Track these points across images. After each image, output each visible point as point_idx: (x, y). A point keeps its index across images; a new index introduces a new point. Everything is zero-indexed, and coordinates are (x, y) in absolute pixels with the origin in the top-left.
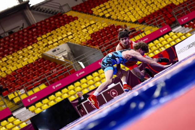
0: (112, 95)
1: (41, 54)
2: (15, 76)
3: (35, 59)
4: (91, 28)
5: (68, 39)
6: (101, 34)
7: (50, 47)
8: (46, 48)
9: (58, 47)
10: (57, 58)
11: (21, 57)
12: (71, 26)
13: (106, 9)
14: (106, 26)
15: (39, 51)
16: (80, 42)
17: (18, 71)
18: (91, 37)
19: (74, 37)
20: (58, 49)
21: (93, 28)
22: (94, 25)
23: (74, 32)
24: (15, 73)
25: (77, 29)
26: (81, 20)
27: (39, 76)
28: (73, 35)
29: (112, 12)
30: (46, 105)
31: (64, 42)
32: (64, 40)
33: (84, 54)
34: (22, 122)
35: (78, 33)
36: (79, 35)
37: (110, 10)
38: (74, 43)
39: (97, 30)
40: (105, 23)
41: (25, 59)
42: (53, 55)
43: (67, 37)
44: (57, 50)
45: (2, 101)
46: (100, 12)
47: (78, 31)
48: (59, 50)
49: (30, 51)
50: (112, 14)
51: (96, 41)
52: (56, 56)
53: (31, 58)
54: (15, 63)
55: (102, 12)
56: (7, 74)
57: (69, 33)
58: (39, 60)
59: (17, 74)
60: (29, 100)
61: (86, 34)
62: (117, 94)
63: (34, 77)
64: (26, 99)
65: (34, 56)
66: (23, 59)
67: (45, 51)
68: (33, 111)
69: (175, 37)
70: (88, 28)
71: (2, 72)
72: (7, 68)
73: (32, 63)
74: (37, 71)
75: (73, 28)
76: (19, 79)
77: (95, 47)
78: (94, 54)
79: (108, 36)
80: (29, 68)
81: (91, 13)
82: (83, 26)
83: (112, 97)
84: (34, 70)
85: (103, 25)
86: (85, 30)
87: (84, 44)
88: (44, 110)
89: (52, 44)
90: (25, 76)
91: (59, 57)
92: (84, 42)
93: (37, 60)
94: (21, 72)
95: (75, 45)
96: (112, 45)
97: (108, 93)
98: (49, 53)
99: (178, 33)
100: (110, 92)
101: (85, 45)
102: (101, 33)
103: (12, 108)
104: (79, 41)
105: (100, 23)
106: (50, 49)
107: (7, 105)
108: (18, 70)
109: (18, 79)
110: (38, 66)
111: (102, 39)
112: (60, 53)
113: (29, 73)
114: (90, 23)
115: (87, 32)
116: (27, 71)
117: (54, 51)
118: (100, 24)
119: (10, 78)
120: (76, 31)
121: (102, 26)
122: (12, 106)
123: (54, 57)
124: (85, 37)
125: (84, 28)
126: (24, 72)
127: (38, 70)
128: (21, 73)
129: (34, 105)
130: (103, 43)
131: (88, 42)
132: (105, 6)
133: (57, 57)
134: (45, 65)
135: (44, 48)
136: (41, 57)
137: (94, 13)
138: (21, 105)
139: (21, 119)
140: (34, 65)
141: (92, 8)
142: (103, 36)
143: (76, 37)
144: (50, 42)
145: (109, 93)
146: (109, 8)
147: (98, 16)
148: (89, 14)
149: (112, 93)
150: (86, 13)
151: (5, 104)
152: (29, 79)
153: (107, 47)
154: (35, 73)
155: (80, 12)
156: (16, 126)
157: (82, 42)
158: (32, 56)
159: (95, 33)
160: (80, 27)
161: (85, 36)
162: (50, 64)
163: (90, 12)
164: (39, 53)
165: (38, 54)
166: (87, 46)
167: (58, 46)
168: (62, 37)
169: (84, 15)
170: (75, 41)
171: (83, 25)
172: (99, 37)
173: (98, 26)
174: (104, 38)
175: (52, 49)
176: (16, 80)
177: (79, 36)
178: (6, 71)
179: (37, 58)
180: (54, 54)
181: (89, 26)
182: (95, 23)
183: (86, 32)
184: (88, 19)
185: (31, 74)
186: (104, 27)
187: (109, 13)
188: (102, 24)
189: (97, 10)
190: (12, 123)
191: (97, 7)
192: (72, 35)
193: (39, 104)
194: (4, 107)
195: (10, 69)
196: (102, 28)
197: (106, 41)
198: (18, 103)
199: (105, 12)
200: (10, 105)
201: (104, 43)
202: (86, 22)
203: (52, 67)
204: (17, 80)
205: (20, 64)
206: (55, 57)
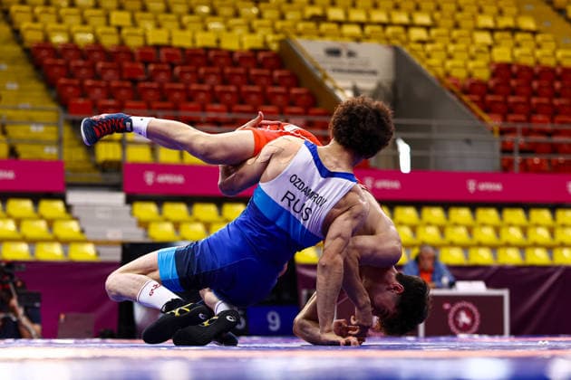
0: (456, 323)
1: (281, 37)
2: (146, 63)
3: (251, 42)
4: (511, 43)
5: (403, 37)
6: (535, 84)
7: (327, 30)
8: (311, 25)
9: (353, 46)
10: (329, 84)
11: (205, 9)
15: (279, 24)
16: (441, 71)
17: (167, 55)
18: (494, 75)
19: (431, 41)
20: (351, 54)
21: (518, 45)
22: (528, 36)
23: (443, 22)
24: (151, 54)
25: (459, 16)
27: (230, 111)
28: (434, 32)
30: (199, 228)
31: (387, 39)
32: (390, 30)
33: (434, 123)
34: (86, 241)
35: (455, 33)
36: (454, 42)
38: (417, 61)
39: (530, 62)
41: (215, 25)
42: (321, 66)
43: (407, 27)
44: (344, 53)
45: (54, 129)
47: (457, 26)
48: (352, 59)
49: (246, 7)
51: (500, 98)
52: (330, 74)
53: (239, 31)
54: (172, 17)
56: (122, 43)
57: (422, 19)
58: (261, 56)
59: (158, 62)
60: (149, 178)
61: (480, 56)
62: (475, 328)
63: (209, 106)
64: (141, 168)
65: (252, 31)
66: (209, 19)
67: (299, 34)
68: (144, 225)
70: (503, 38)
71: (108, 24)
72: (134, 23)
73: (231, 53)
74: (232, 88)
75: (445, 6)
76: (155, 85)
77: (486, 117)
78: (468, 141)
79: (556, 102)
80: (209, 63)
82: (486, 21)
83: (453, 328)
84: (225, 80)
85: (560, 54)
86: (484, 38)
87: (456, 84)
88: (184, 239)
89: (340, 23)
90: (181, 86)
91: (340, 84)
92: (457, 79)
93: (255, 51)
94: (176, 61)
95: (417, 73)
96: (552, 144)
97: (447, 306)
98: (312, 49)
100: (454, 309)
101: (452, 92)
102: (537, 77)
103: (75, 171)
104: (443, 65)
105: (556, 41)
106: (321, 35)
107: (66, 151)
108: (170, 51)
109: (150, 79)
110: (247, 74)
111: (528, 103)
112: (350, 72)
113: (201, 81)
114: (515, 21)
115: (490, 48)
116: (196, 72)
117: (334, 53)
118: (553, 45)
119: (127, 65)
120: (450, 23)
121: (554, 54)
122: (79, 166)
123: (319, 75)
124: (471, 64)
125: (485, 29)
126: (187, 68)
127: (239, 88)
128: (173, 66)
129: (160, 202)
130: (523, 117)
131: (473, 89)
133: (332, 81)
134: (275, 84)
135: (304, 20)
136: (274, 47)
138: (115, 178)
139: (88, 229)
140: (235, 64)
142: (535, 94)
143: (439, 45)
144: (336, 14)
145: (448, 311)
147: (561, 11)
149: (457, 314)
151: (59, 142)
152: (192, 105)
153: (529, 143)
154: (223, 93)
156: (56, 240)
157: (448, 75)
158: (246, 28)
159: (515, 69)
160: (474, 18)
161: (472, 58)
162: (294, 91)
164: (276, 32)
165: (269, 29)
166: (461, 100)
167: (358, 40)
168: (389, 16)
170: (429, 56)
171: (488, 14)
172: (523, 89)
173: (539, 46)
174: (539, 105)
175: (329, 43)
176: (145, 81)
177: (451, 48)
178: (125, 31)
179: (259, 45)
180: (327, 64)
181: (507, 29)
182: (534, 33)
183: (485, 49)
184: (517, 5)
185: (206, 87)
186: (559, 64)
188: (558, 47)
190: (50, 224)
192: (428, 28)
193: (176, 210)
194: (49, 153)
195: (145, 30)
196: (551, 62)
197: (540, 117)
198: (106, 167)
200: (74, 156)
201: (529, 120)
202: (507, 10)
203: (293, 104)
204: (147, 85)
205: (188, 34)
206: (325, 77)
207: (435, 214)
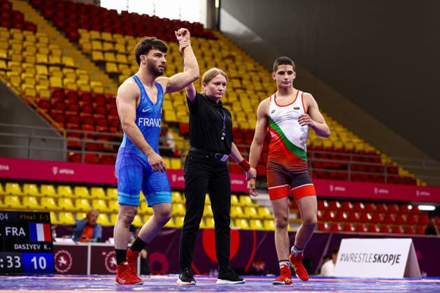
4: (60, 74)
6: (81, 103)
12: (11, 37)
13: (116, 52)
14: (99, 91)
18: (53, 96)
19: (10, 71)
21: (65, 76)
22: (71, 71)
23: (14, 57)
25: (24, 54)
26: (44, 40)
28: (10, 64)
29: (126, 66)
35: (24, 65)
36: (24, 71)
37: (122, 59)
40: (99, 84)
46: (98, 50)
47: (24, 61)
50: (124, 71)
51: (60, 112)
55: (103, 52)
61: (42, 81)
69: (252, 212)
70: (54, 71)
75: (14, 46)
78: (44, 140)
79: (95, 116)
81: (75, 39)
85: (92, 84)
86: (42, 70)
92: (30, 97)
96: (97, 145)
99: (262, 207)
105: (88, 74)
111: (78, 116)
114: (61, 61)
115: (49, 77)
118: (87, 78)
121: (89, 84)
124: (38, 87)
125: (43, 64)
130: (76, 126)
131: (43, 103)
132: (114, 43)
137: (81, 41)
141: (81, 27)
142: (82, 110)
143: (15, 73)
146: (122, 54)
147: (88, 55)
148: (67, 36)
150: (59, 29)
155: (47, 18)
157: (23, 93)
159: (66, 92)
160: (34, 55)
161: (38, 83)
163: (73, 34)
169: (53, 31)
171: (42, 54)
172: (73, 106)
173: (78, 78)
174: (86, 117)
177: (23, 75)
181: (56, 65)
182: (75, 68)
183: (45, 77)
184: (61, 49)
186: (92, 90)
187: (118, 64)
188: (91, 80)
189: (91, 40)
191: (95, 34)
192: (6, 60)
196: (88, 89)
197: (88, 126)
199: (110, 57)
201: (81, 128)
202: (54, 52)
207: (32, 188)
